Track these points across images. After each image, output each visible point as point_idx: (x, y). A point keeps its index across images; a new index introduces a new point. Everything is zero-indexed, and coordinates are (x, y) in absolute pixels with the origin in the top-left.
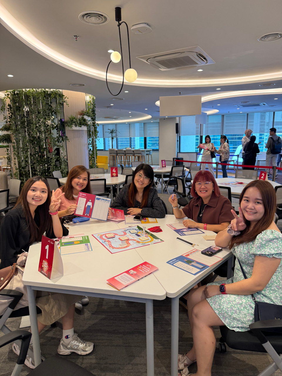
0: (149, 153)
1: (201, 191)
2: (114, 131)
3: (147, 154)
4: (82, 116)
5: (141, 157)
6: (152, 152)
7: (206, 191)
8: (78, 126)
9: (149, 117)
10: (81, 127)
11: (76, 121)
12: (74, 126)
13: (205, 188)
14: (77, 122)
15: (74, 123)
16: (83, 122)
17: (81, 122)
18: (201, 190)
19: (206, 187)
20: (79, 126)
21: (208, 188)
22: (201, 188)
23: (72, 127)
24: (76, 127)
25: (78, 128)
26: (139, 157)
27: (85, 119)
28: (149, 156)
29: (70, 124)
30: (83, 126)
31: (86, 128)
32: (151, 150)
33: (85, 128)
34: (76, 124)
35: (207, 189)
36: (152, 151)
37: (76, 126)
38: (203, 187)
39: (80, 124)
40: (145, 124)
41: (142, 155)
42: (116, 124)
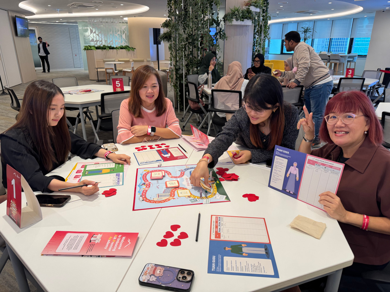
0: (352, 59)
1: (335, 132)
2: (309, 30)
3: (348, 61)
4: (247, 7)
5: (339, 64)
6: (357, 60)
7: (346, 132)
8: (239, 20)
9: (361, 9)
10: (243, 21)
11: (237, 14)
12: (234, 20)
13: (343, 125)
14: (239, 15)
15: (236, 16)
16: (247, 14)
17: (245, 15)
18: (335, 130)
19: (346, 125)
20: (241, 20)
21: (350, 126)
22: (336, 126)
23: (233, 22)
24: (237, 22)
25: (239, 23)
26: (335, 64)
27: (251, 10)
28: (352, 63)
29: (231, 17)
30: (246, 20)
31: (251, 22)
32: (355, 56)
33: (248, 22)
34: (237, 17)
35: (349, 128)
36: (357, 57)
37: (237, 20)
38: (339, 123)
39: (243, 18)
40: (355, 19)
41: (341, 61)
42: (315, 21)
